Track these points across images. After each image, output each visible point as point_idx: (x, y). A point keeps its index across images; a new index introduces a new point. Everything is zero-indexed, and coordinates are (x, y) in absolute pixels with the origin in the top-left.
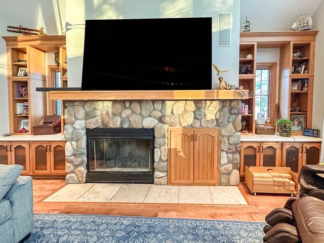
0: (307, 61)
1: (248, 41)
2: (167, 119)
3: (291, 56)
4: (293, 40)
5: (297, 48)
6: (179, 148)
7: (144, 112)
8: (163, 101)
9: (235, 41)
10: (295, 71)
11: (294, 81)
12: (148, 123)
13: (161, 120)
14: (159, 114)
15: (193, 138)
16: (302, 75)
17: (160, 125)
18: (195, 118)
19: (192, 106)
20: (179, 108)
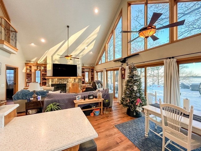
0: (93, 72)
1: (84, 68)
3: (91, 70)
4: (91, 68)
6: (71, 87)
7: (64, 81)
9: (81, 68)
10: (91, 73)
11: (91, 75)
12: (65, 83)
13: (68, 82)
15: (74, 85)
16: (93, 74)
19: (73, 80)
20: (71, 80)
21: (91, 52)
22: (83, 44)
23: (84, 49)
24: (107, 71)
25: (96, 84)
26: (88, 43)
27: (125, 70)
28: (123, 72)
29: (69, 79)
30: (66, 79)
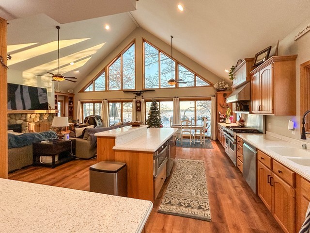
0: (72, 102)
1: (57, 94)
2: (28, 120)
3: (68, 100)
4: (68, 96)
5: (69, 97)
6: (34, 130)
7: (17, 118)
8: (26, 114)
9: (53, 94)
10: (69, 104)
11: (69, 107)
12: (19, 122)
13: (25, 120)
14: (24, 118)
15: (40, 126)
16: (71, 106)
17: (25, 122)
18: (40, 119)
19: (39, 115)
20: (33, 116)
21: (78, 72)
22: (70, 57)
23: (68, 64)
24: (109, 102)
25: (96, 120)
26: (78, 58)
27: (140, 103)
28: (138, 105)
29: (29, 115)
30: (22, 114)
